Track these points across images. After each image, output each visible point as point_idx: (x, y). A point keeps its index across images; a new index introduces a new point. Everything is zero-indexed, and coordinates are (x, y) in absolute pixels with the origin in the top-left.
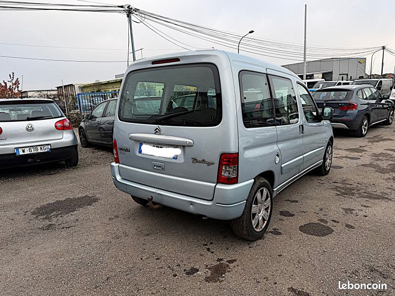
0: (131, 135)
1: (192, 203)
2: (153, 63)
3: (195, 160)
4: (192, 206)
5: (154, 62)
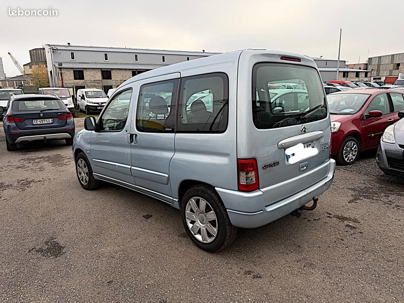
2: (281, 59)
5: (283, 57)
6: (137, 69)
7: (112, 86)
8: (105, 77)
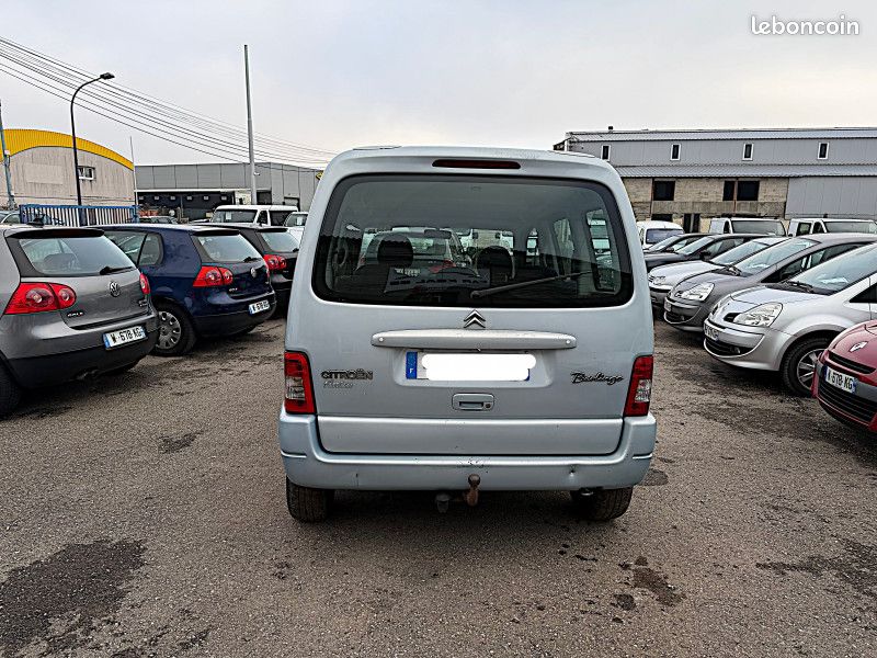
0: (375, 336)
1: (573, 469)
2: (436, 164)
3: (580, 377)
4: (572, 475)
5: (440, 162)
6: (737, 178)
7: (671, 215)
8: (660, 196)
